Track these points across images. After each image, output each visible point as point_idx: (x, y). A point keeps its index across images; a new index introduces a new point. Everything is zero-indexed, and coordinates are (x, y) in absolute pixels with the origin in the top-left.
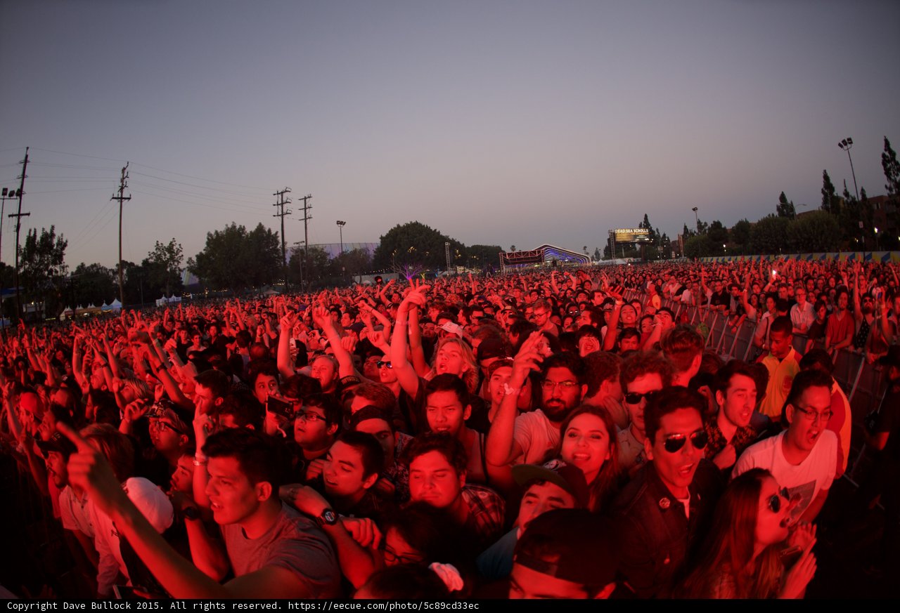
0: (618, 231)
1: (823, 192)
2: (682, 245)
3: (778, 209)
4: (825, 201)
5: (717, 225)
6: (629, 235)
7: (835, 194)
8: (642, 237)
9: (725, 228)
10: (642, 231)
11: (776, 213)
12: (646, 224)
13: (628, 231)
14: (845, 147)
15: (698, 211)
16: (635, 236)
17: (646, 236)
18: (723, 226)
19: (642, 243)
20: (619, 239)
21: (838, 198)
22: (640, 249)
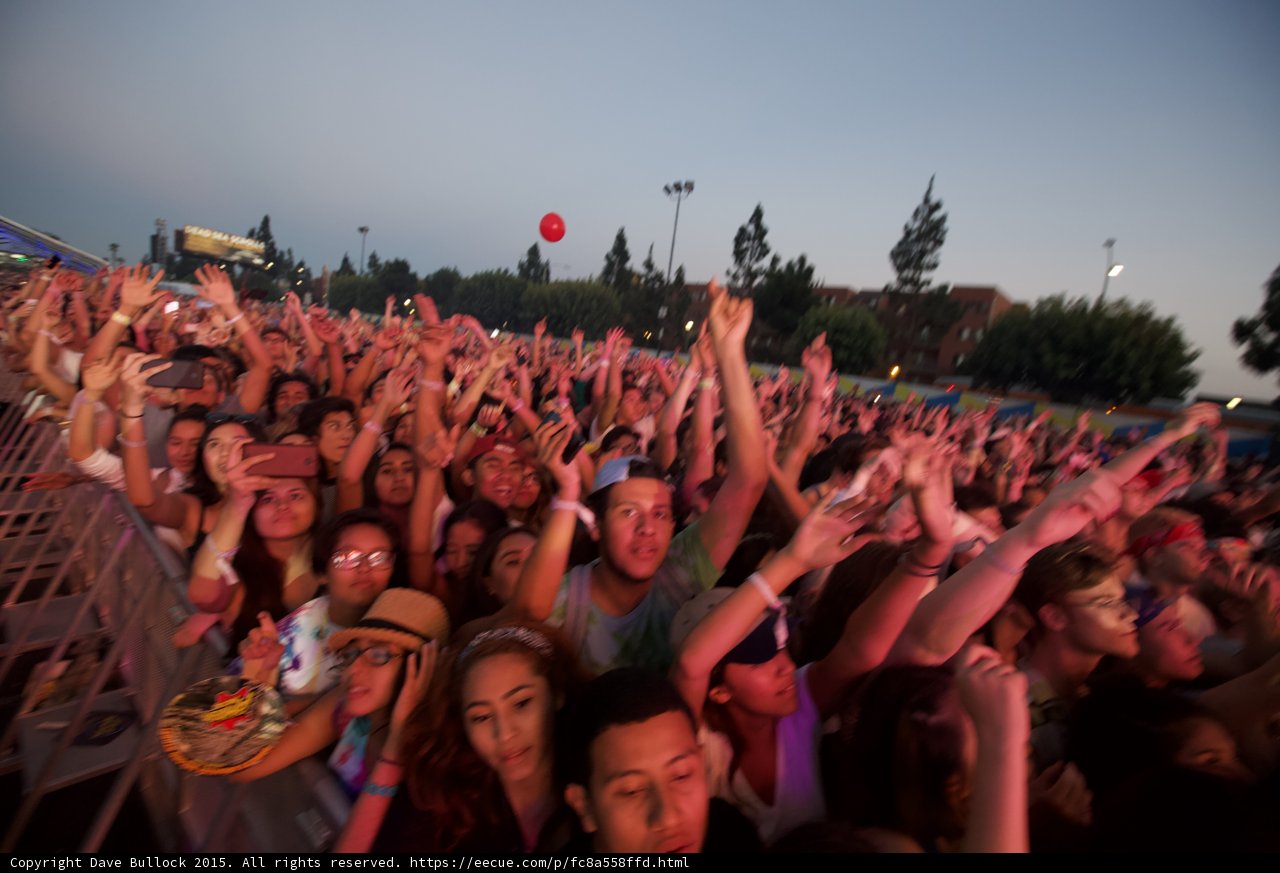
0: (192, 230)
1: (608, 257)
2: (327, 286)
3: (521, 266)
4: (608, 271)
5: (401, 267)
6: (219, 244)
7: (628, 265)
8: (248, 254)
9: (414, 277)
10: (251, 244)
11: (514, 271)
12: (263, 233)
13: (218, 236)
14: (675, 195)
15: (369, 234)
16: (233, 250)
17: (257, 254)
18: (412, 270)
19: (246, 264)
20: (191, 245)
21: (630, 274)
22: (242, 275)
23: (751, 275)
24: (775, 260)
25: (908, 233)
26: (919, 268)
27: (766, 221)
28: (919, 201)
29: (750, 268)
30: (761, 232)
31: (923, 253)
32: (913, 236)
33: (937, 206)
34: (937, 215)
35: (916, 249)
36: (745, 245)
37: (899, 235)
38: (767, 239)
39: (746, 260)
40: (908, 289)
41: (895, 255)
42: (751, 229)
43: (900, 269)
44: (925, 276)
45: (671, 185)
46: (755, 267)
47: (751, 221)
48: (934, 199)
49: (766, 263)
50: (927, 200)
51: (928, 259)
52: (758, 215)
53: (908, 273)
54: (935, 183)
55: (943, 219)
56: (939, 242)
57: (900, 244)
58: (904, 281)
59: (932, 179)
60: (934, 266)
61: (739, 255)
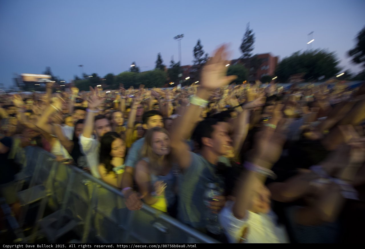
0: (25, 75)
1: (156, 63)
4: (157, 66)
6: (35, 78)
7: (162, 64)
9: (100, 77)
11: (130, 71)
15: (83, 67)
17: (48, 79)
18: (98, 76)
20: (26, 79)
21: (164, 66)
23: (200, 61)
24: (206, 55)
25: (244, 40)
26: (249, 51)
27: (202, 44)
30: (201, 48)
31: (250, 46)
32: (246, 41)
34: (251, 34)
35: (247, 45)
36: (197, 52)
37: (242, 42)
38: (203, 49)
39: (198, 57)
40: (246, 57)
41: (241, 48)
42: (198, 47)
43: (243, 51)
44: (251, 53)
46: (201, 58)
47: (197, 45)
48: (250, 29)
50: (248, 30)
51: (250, 48)
52: (199, 43)
53: (246, 53)
55: (253, 35)
56: (253, 42)
57: (242, 44)
58: (244, 55)
59: (249, 23)
60: (252, 50)
61: (195, 55)
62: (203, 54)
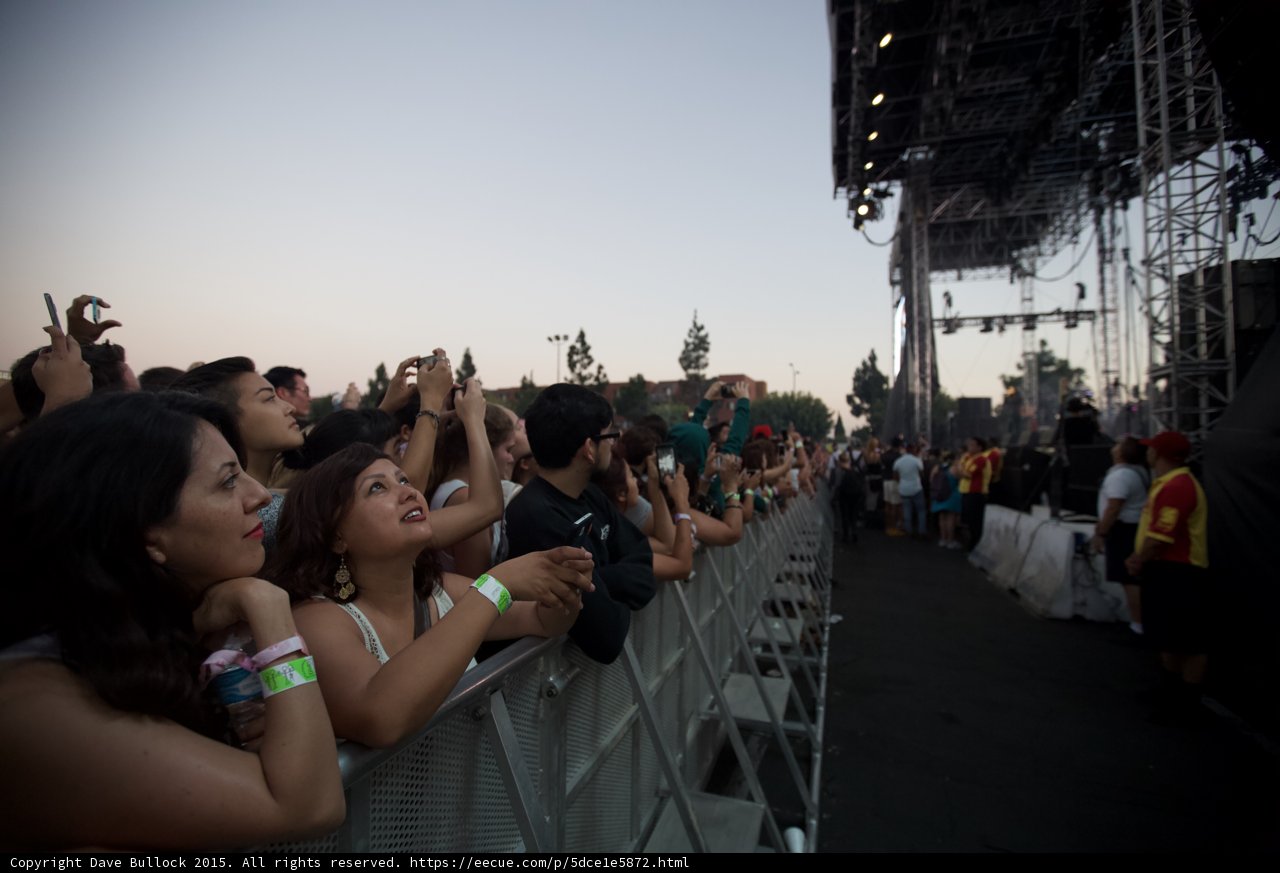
23: (582, 378)
24: (600, 367)
25: (687, 344)
26: (697, 367)
27: (588, 340)
28: (691, 326)
29: (579, 375)
30: (586, 349)
31: (698, 358)
32: (691, 347)
33: (702, 328)
34: (702, 333)
35: (694, 355)
36: (575, 358)
37: (682, 347)
38: (590, 353)
39: (577, 370)
40: (692, 380)
41: (681, 360)
42: (578, 346)
43: (685, 368)
44: (703, 371)
45: (553, 337)
46: (585, 373)
47: (577, 341)
48: (699, 324)
49: (592, 369)
50: (695, 324)
51: (702, 361)
52: (582, 336)
53: (692, 371)
54: (698, 315)
55: (706, 336)
56: (706, 350)
57: (684, 352)
58: (689, 376)
59: (696, 311)
60: (706, 365)
61: (572, 365)
62: (589, 363)
